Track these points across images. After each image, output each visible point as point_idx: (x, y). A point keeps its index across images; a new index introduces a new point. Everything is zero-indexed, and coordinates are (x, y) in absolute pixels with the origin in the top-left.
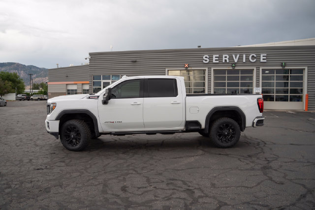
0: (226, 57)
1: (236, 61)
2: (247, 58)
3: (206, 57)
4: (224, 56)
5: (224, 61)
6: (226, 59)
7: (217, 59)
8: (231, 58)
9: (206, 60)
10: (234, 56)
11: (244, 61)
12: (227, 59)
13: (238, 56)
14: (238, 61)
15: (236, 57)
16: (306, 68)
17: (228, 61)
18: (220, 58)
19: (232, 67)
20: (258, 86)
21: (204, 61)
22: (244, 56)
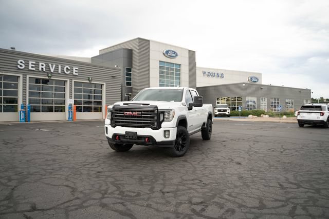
0: (43, 65)
1: (52, 71)
2: (62, 70)
3: (21, 62)
4: (40, 64)
5: (40, 69)
6: (42, 67)
7: (34, 66)
8: (48, 67)
9: (21, 66)
10: (50, 65)
11: (60, 71)
12: (44, 67)
13: (54, 66)
14: (54, 71)
15: (52, 67)
16: (105, 84)
17: (44, 70)
18: (37, 65)
19: (49, 77)
20: (71, 97)
21: (19, 66)
22: (60, 67)
